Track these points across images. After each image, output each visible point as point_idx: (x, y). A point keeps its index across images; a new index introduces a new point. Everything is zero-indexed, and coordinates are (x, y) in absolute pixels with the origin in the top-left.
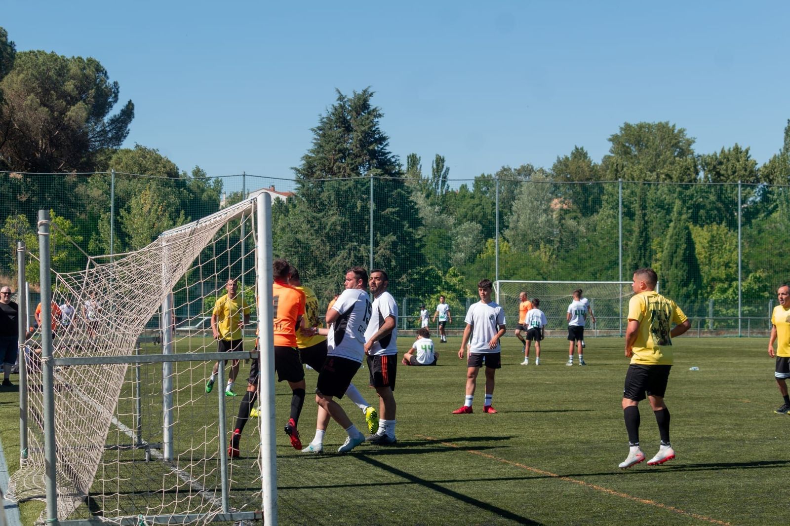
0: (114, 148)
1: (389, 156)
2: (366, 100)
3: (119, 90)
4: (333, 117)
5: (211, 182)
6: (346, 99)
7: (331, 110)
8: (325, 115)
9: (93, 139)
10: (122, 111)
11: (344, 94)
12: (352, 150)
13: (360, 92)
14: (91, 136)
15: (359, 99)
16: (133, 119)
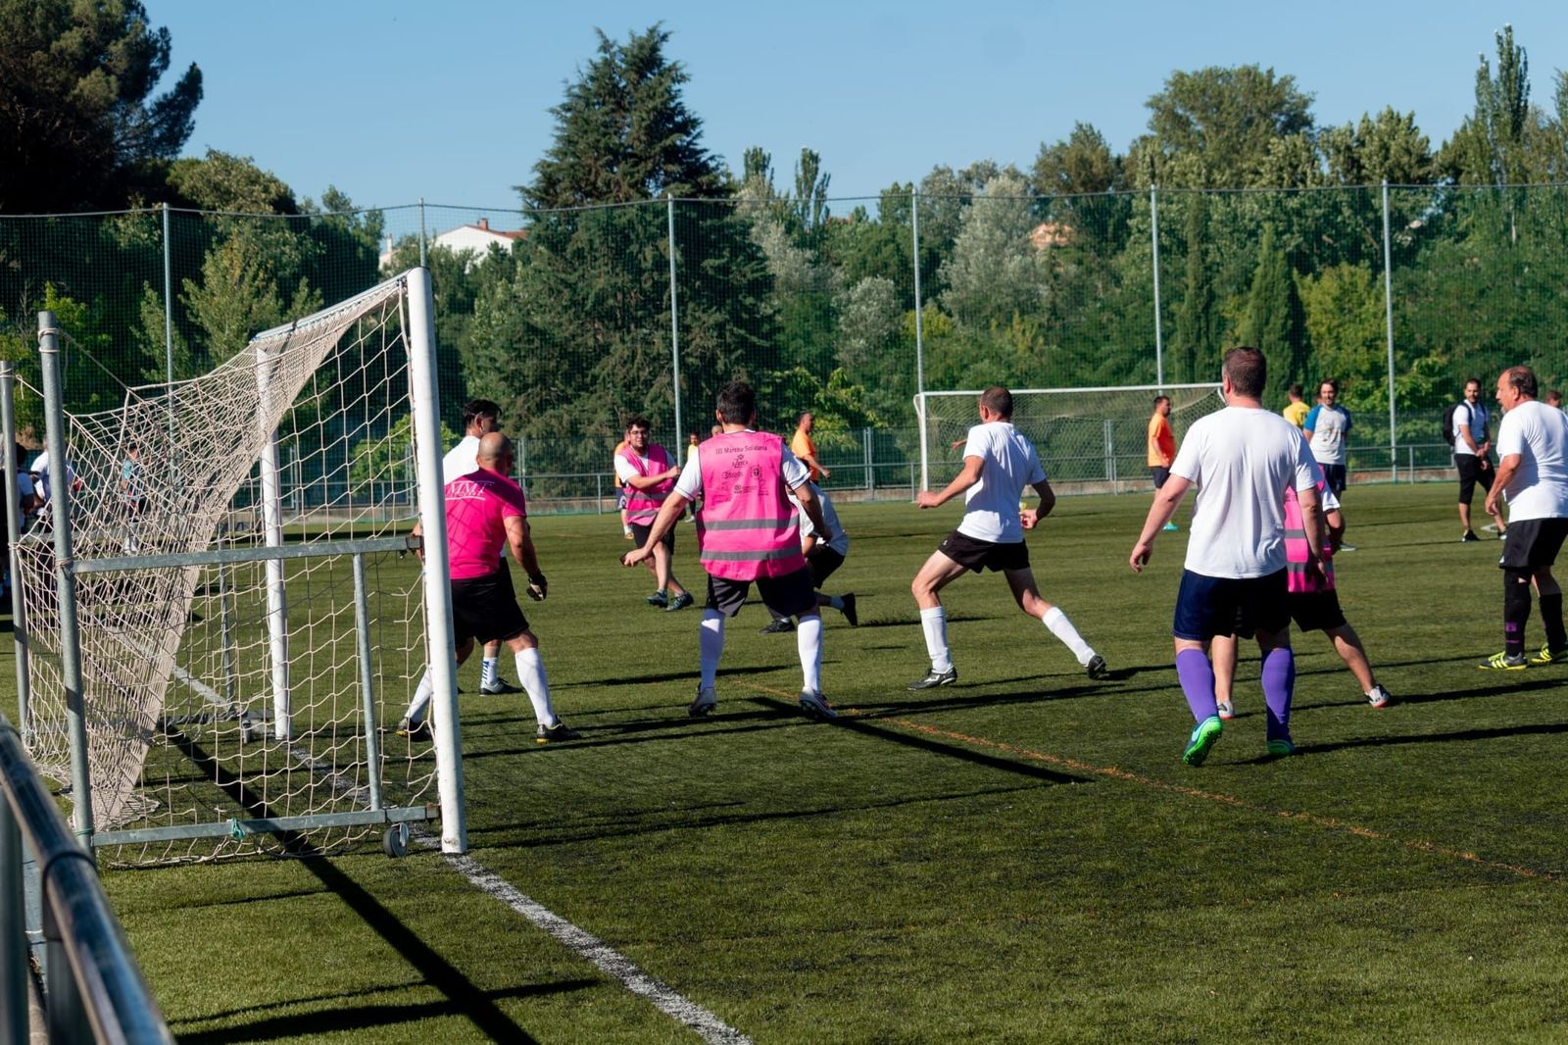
0: (166, 158)
1: (704, 157)
2: (654, 49)
3: (172, 43)
4: (590, 85)
5: (362, 218)
6: (615, 49)
7: (587, 70)
8: (575, 81)
9: (124, 143)
10: (179, 85)
11: (610, 38)
12: (632, 147)
13: (643, 33)
14: (119, 137)
15: (641, 47)
16: (201, 102)
